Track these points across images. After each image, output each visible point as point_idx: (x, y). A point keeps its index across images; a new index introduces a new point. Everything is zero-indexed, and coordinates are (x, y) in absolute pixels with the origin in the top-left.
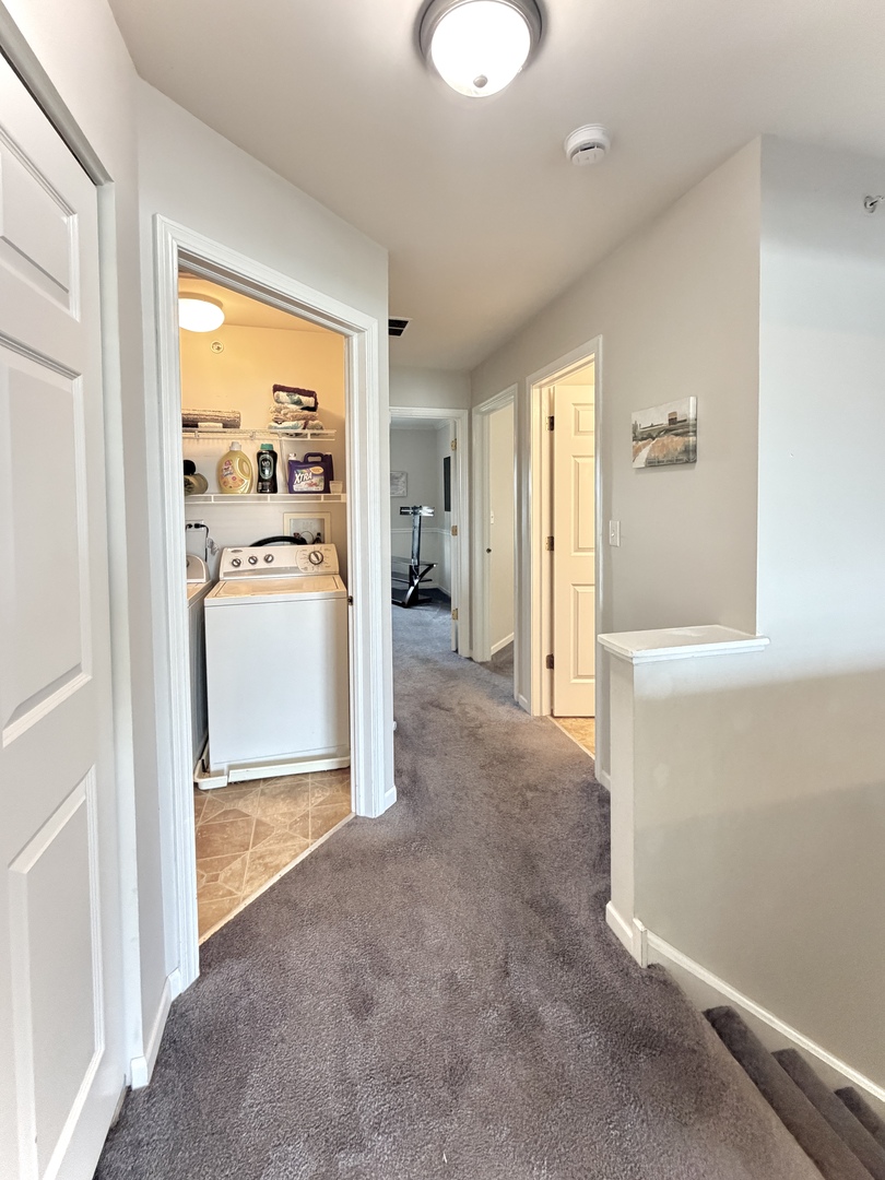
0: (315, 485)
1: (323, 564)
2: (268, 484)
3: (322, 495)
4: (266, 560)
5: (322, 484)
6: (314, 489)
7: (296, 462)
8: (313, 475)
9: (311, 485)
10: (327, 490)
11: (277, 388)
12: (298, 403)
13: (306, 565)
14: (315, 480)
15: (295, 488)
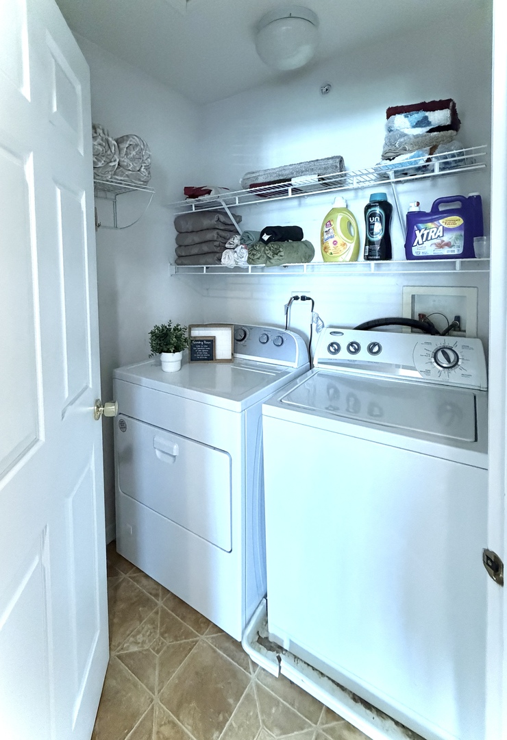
0: (448, 245)
1: (457, 370)
2: (378, 248)
3: (458, 261)
4: (370, 350)
5: (461, 243)
6: (445, 251)
7: (421, 214)
8: (445, 230)
9: (441, 246)
10: (468, 252)
11: (392, 112)
12: (423, 122)
13: (428, 367)
14: (447, 238)
15: (415, 251)
